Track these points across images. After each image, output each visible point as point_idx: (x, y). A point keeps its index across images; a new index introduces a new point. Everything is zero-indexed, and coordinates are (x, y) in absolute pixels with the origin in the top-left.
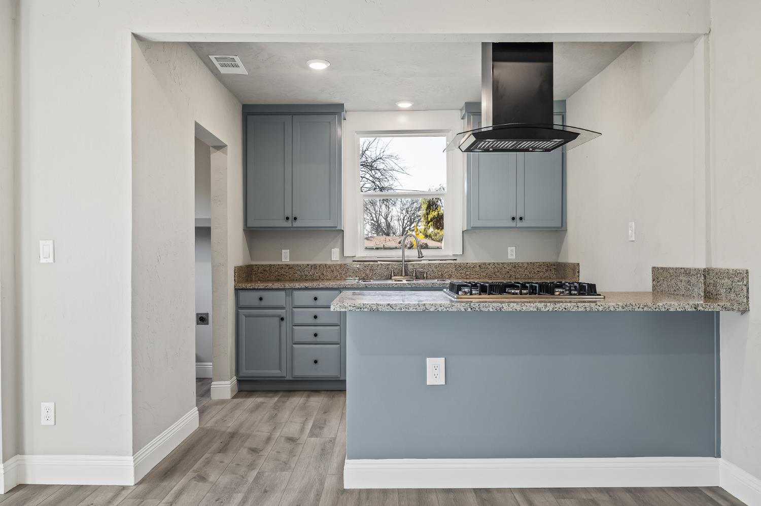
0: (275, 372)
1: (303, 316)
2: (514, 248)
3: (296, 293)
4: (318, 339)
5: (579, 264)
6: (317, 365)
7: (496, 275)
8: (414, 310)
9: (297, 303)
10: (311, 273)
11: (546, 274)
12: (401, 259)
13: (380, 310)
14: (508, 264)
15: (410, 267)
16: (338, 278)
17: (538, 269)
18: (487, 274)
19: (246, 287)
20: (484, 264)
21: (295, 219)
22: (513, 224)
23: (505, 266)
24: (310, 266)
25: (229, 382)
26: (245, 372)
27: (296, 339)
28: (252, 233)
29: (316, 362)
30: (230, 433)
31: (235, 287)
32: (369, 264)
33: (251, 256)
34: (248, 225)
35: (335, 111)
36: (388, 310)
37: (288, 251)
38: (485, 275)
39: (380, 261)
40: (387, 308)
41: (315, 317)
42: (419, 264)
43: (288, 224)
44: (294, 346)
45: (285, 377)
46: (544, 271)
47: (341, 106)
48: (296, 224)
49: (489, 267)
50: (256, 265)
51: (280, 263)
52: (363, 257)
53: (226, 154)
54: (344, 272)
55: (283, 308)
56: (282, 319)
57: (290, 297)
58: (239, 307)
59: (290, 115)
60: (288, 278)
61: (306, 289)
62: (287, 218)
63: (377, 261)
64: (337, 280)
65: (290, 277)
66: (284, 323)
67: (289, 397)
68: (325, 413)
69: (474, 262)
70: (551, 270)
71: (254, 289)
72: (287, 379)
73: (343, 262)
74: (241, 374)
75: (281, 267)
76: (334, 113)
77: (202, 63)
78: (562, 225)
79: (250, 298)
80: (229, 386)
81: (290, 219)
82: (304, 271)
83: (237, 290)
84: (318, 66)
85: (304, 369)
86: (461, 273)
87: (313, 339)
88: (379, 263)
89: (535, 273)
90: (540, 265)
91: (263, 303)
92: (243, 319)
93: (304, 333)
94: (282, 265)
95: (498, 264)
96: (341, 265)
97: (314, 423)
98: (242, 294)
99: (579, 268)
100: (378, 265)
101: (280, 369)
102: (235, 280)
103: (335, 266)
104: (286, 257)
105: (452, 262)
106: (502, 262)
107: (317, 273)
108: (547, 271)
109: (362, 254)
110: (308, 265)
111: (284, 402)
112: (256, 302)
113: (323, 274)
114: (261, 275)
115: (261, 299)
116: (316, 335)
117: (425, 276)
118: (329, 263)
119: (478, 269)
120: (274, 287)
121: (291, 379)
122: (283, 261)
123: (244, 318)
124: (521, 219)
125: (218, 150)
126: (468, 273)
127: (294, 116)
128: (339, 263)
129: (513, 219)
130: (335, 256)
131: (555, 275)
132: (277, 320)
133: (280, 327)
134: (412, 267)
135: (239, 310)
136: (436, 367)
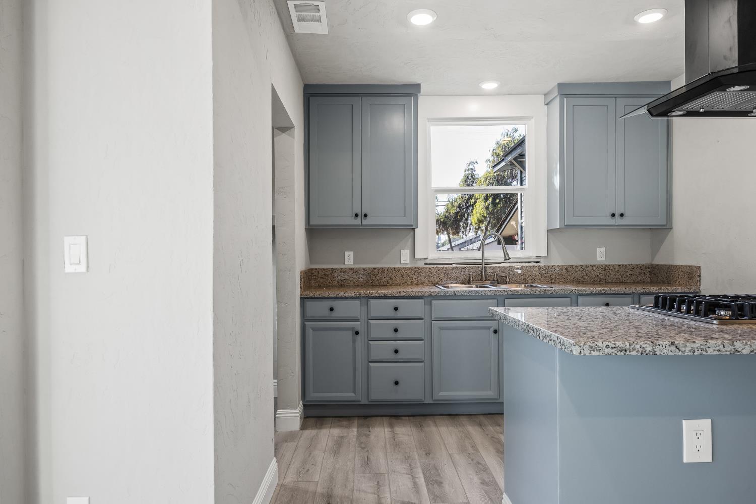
0: (348, 395)
1: (381, 328)
2: (604, 249)
3: (372, 302)
4: (399, 356)
5: (700, 267)
6: (398, 387)
7: (585, 279)
8: (716, 353)
9: (373, 314)
10: (378, 278)
11: (640, 278)
12: (481, 261)
13: (658, 353)
14: (598, 267)
15: (489, 271)
16: (409, 283)
17: (630, 272)
18: (574, 277)
19: (314, 295)
20: (571, 266)
21: (366, 216)
22: (612, 221)
23: (595, 269)
24: (376, 270)
25: (297, 410)
26: (315, 396)
27: (373, 356)
28: (313, 232)
29: (397, 383)
30: (323, 495)
31: (301, 295)
32: (443, 268)
33: (310, 258)
34: (311, 223)
35: (410, 91)
36: (672, 354)
37: (351, 253)
38: (572, 279)
39: (455, 264)
40: (670, 349)
41: (396, 330)
42: (499, 267)
43: (358, 222)
44: (371, 364)
45: (360, 401)
46: (638, 274)
47: (417, 86)
48: (365, 222)
49: (577, 270)
50: (316, 269)
51: (343, 266)
52: (436, 259)
53: (294, 138)
54: (415, 277)
55: (357, 320)
56: (357, 333)
57: (366, 307)
58: (305, 318)
59: (359, 96)
60: (352, 284)
61: (385, 297)
62: (357, 215)
63: (451, 264)
64: (408, 285)
65: (354, 283)
66: (358, 337)
67: (368, 427)
68: (428, 454)
69: (560, 264)
70: (645, 273)
71: (323, 298)
72: (362, 403)
73: (414, 266)
74: (308, 399)
75: (344, 271)
76: (409, 95)
77: (276, 14)
78: (667, 222)
79: (319, 308)
80: (298, 415)
81: (360, 216)
82: (370, 276)
83: (303, 299)
84: (422, 19)
85: (382, 392)
86: (546, 277)
87: (393, 356)
88: (454, 265)
89: (627, 276)
90: (633, 267)
91: (334, 314)
92: (310, 333)
93: (382, 349)
94: (345, 268)
95: (586, 266)
96: (411, 269)
97: (424, 474)
98: (309, 303)
99: (700, 271)
100: (453, 268)
101: (354, 391)
102: (301, 287)
103: (405, 269)
104: (349, 259)
105: (535, 264)
106: (592, 264)
107: (385, 278)
108: (640, 274)
109: (434, 256)
110: (375, 269)
111: (368, 436)
112: (326, 313)
113: (391, 279)
114: (321, 280)
115: (332, 309)
116: (396, 351)
117: (508, 280)
118: (398, 266)
119: (564, 272)
120: (346, 295)
121: (367, 403)
122: (346, 263)
123: (311, 331)
124: (622, 215)
125: (283, 132)
126: (553, 277)
127: (363, 98)
128: (409, 266)
129: (613, 215)
130: (405, 259)
131: (649, 279)
132: (350, 334)
133: (354, 342)
134: (491, 271)
135: (305, 323)
136: (698, 435)
